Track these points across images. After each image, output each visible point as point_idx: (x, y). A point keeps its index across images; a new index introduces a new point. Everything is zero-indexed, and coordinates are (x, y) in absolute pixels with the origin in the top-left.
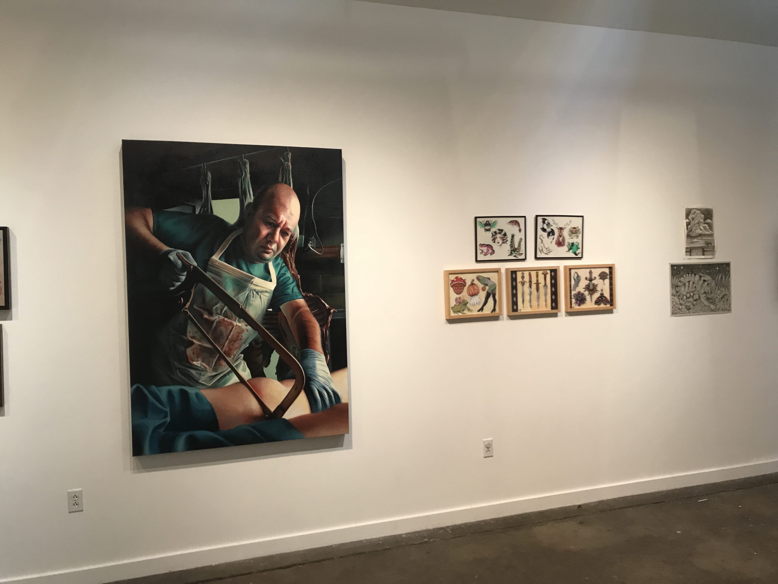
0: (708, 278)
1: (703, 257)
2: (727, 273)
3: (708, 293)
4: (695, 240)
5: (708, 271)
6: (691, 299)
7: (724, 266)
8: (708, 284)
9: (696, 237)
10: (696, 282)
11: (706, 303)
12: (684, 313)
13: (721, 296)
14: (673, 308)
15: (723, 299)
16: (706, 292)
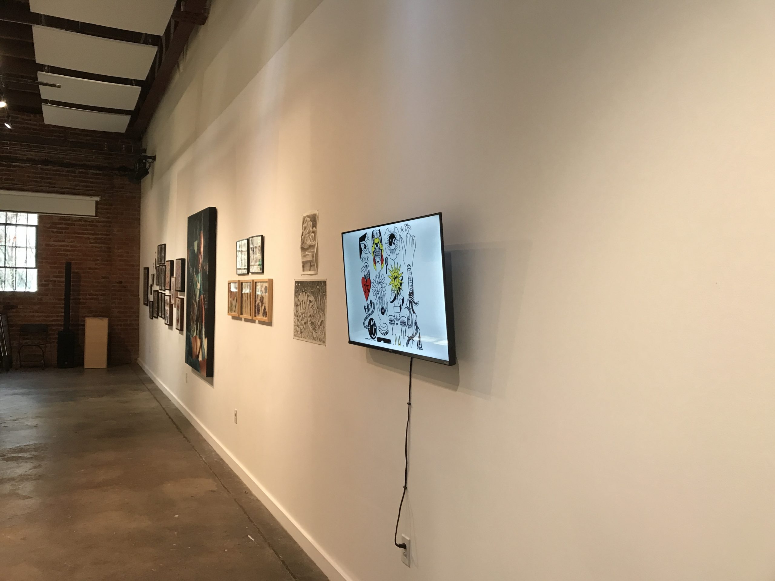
0: (312, 298)
1: (309, 273)
2: (324, 294)
3: (312, 316)
4: (307, 253)
5: (312, 290)
6: (303, 322)
7: (322, 284)
8: (312, 306)
9: (307, 249)
10: (306, 302)
11: (311, 328)
12: (299, 337)
13: (320, 322)
14: (294, 329)
15: (321, 326)
16: (311, 315)
